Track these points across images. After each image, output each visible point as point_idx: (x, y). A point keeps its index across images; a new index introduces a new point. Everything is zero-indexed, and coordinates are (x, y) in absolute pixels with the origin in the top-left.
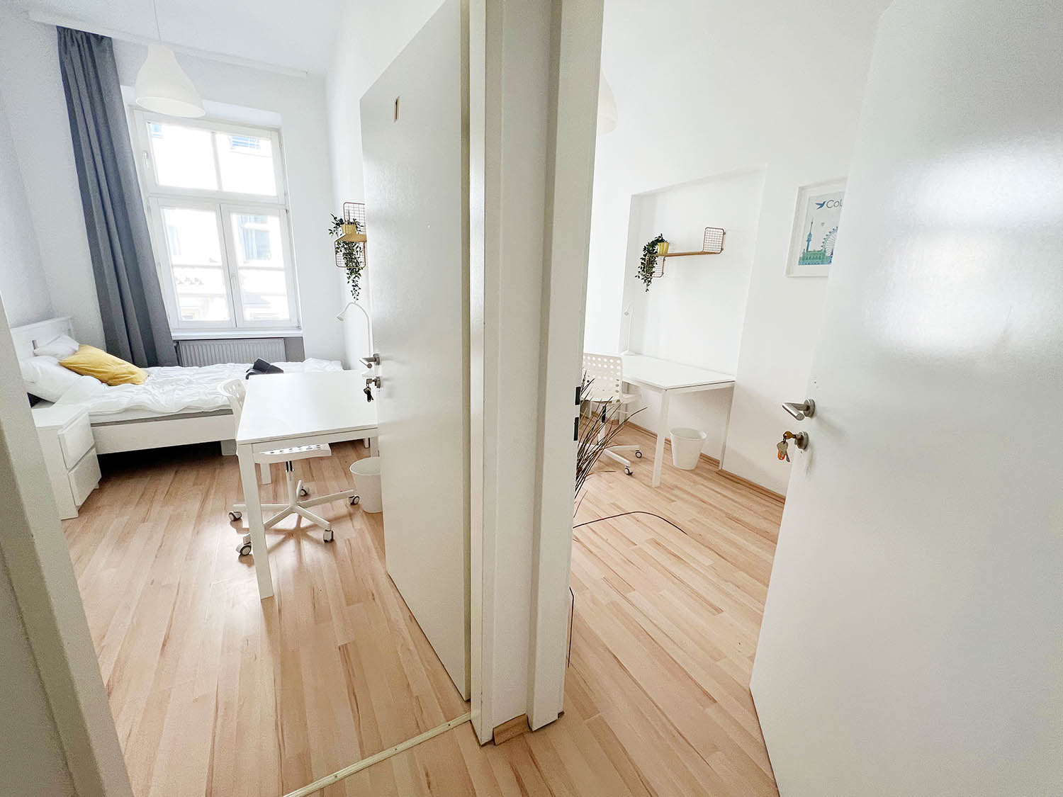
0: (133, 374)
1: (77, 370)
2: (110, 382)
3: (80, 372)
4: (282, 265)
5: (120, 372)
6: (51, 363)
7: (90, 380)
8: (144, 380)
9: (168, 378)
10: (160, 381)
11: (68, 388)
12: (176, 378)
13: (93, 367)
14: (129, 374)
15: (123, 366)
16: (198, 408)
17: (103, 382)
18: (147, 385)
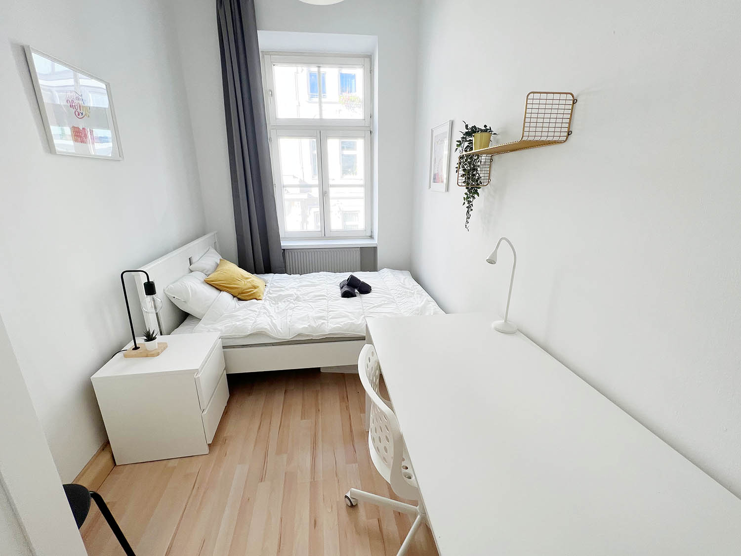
0: (256, 288)
1: (217, 287)
2: (239, 296)
3: (219, 289)
4: (362, 182)
5: (245, 287)
6: (199, 282)
7: (226, 296)
8: (263, 294)
9: (281, 293)
10: (275, 295)
11: (209, 307)
12: (287, 293)
13: (228, 284)
14: (252, 288)
15: (249, 280)
16: (308, 336)
17: (234, 297)
18: (265, 300)
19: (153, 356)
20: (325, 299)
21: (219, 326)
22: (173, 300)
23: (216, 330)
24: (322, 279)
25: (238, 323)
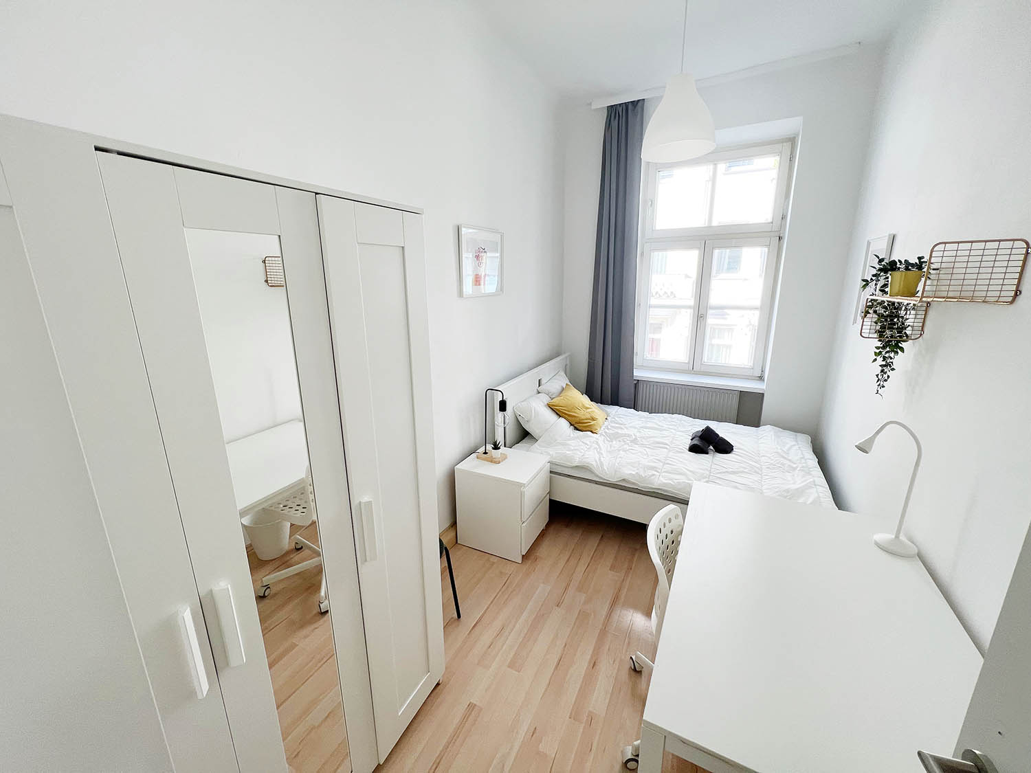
0: (594, 420)
1: (557, 412)
2: (576, 426)
3: (559, 414)
5: (583, 417)
6: (542, 404)
7: (563, 423)
8: (601, 427)
9: (620, 431)
10: (611, 432)
11: (547, 430)
12: (625, 431)
13: (569, 411)
14: (589, 419)
15: (588, 410)
16: (633, 483)
17: (571, 425)
18: (601, 434)
19: (495, 462)
20: (667, 448)
21: (552, 451)
22: (519, 418)
23: (549, 454)
24: (674, 423)
25: (568, 452)
